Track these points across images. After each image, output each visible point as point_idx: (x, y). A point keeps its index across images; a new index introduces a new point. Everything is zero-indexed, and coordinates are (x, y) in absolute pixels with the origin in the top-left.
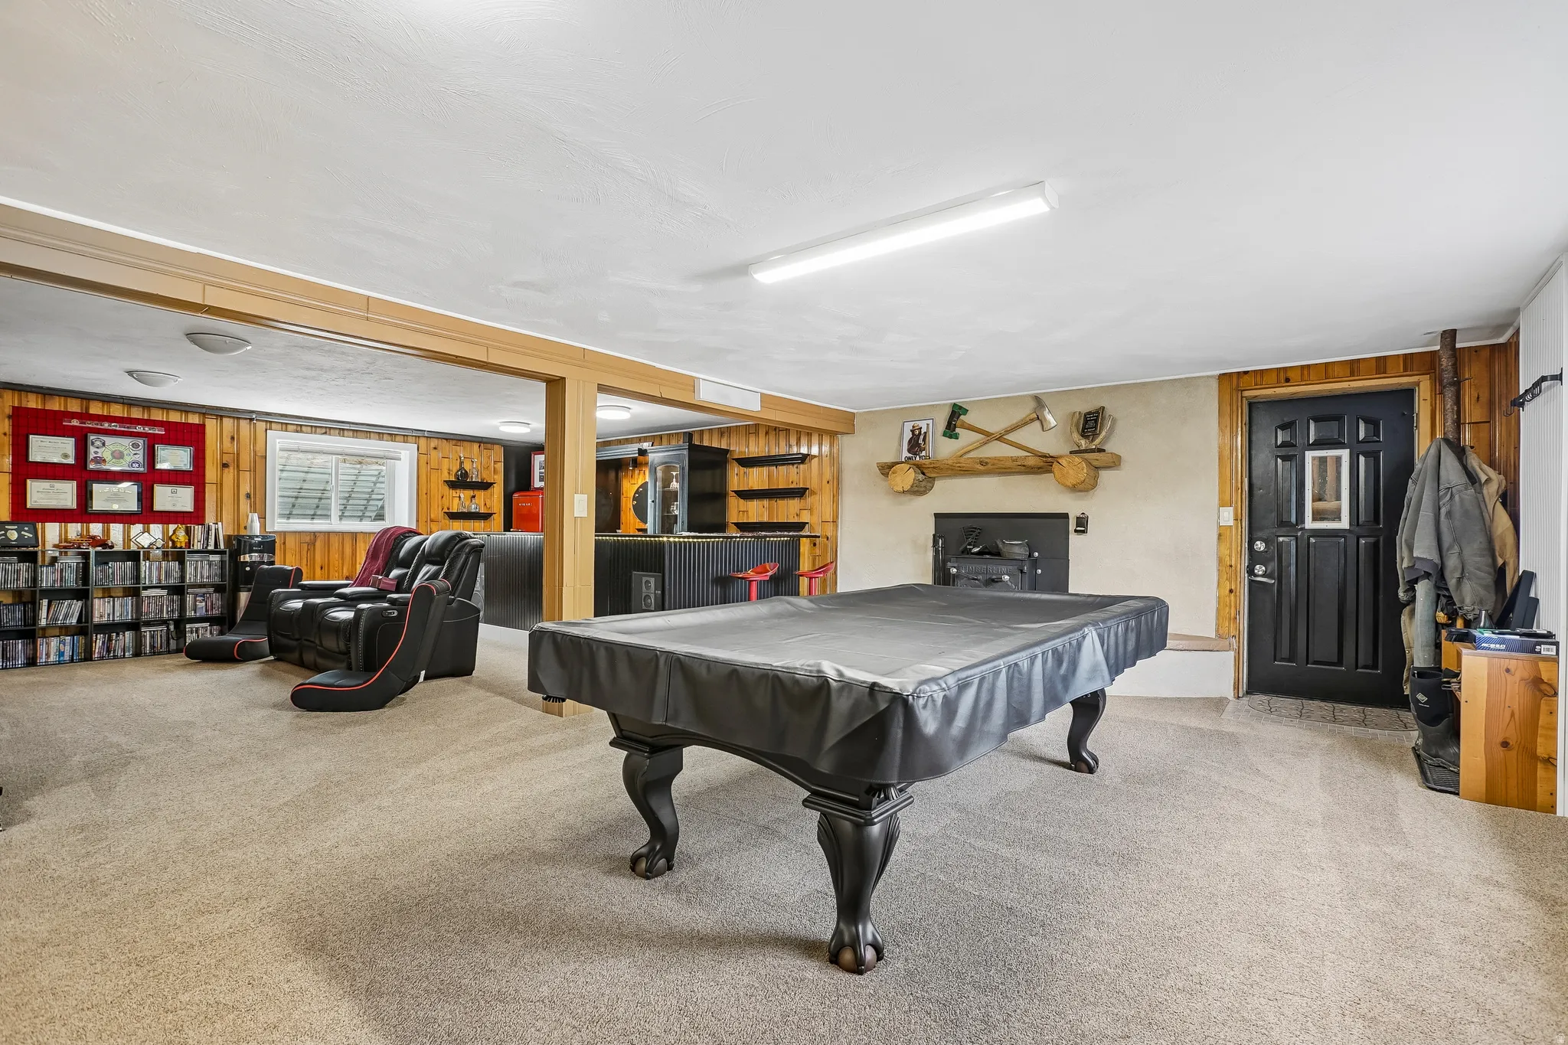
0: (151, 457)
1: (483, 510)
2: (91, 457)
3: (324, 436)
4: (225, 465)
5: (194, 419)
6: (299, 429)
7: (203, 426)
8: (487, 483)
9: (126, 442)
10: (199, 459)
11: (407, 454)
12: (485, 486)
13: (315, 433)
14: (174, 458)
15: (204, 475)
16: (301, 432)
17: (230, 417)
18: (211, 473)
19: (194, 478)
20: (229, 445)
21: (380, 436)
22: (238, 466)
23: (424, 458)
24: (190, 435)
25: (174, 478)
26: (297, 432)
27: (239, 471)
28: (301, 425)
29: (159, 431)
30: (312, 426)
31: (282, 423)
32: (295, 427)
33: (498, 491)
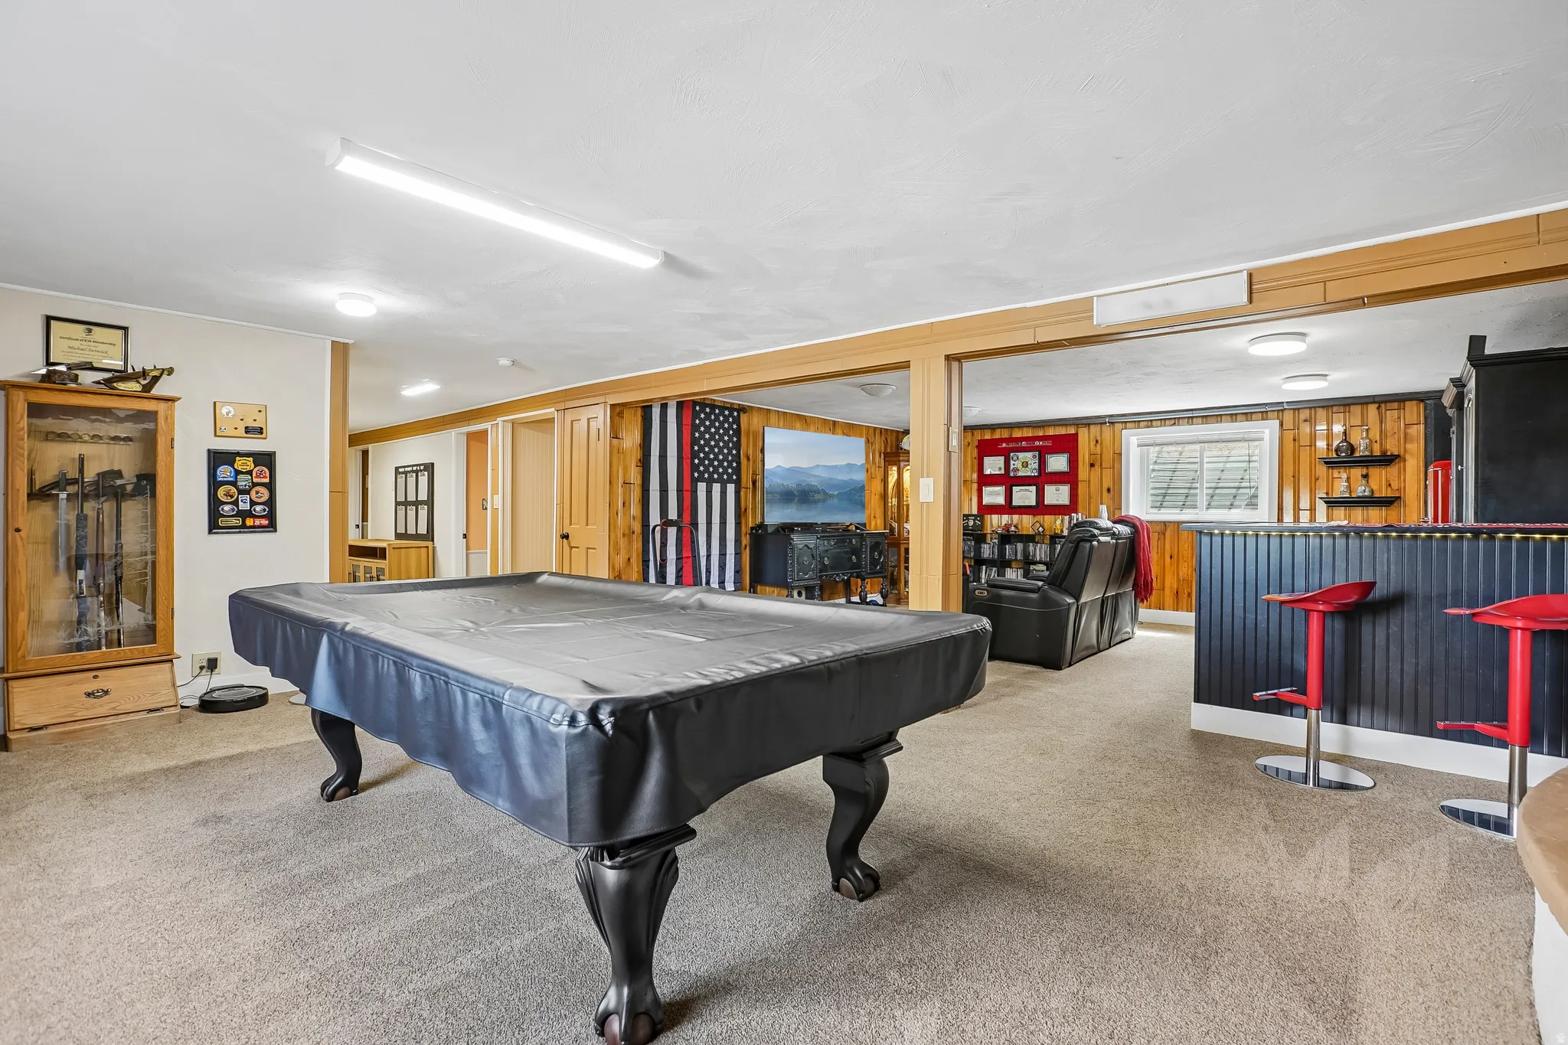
0: (1042, 463)
1: (1384, 493)
2: (1011, 468)
3: (1174, 427)
4: (1092, 465)
5: (1072, 431)
6: (1150, 424)
7: (1076, 435)
8: (1392, 455)
9: (1029, 455)
10: (1073, 462)
11: (1268, 431)
12: (1387, 460)
13: (1165, 425)
14: (1058, 463)
15: (1077, 475)
16: (1152, 426)
17: (1094, 424)
18: (1083, 472)
19: (1069, 478)
20: (1094, 448)
21: (1233, 417)
22: (1101, 465)
23: (1289, 435)
24: (1067, 444)
25: (1058, 478)
26: (1148, 427)
27: (1102, 468)
28: (1151, 420)
29: (1048, 443)
30: (1161, 420)
31: (1135, 421)
32: (1146, 423)
33: (1414, 463)
